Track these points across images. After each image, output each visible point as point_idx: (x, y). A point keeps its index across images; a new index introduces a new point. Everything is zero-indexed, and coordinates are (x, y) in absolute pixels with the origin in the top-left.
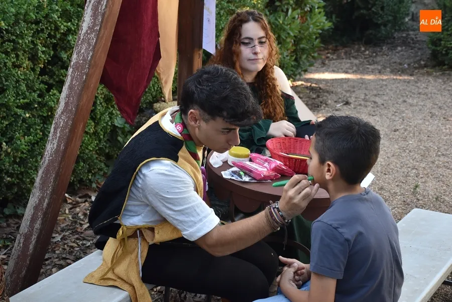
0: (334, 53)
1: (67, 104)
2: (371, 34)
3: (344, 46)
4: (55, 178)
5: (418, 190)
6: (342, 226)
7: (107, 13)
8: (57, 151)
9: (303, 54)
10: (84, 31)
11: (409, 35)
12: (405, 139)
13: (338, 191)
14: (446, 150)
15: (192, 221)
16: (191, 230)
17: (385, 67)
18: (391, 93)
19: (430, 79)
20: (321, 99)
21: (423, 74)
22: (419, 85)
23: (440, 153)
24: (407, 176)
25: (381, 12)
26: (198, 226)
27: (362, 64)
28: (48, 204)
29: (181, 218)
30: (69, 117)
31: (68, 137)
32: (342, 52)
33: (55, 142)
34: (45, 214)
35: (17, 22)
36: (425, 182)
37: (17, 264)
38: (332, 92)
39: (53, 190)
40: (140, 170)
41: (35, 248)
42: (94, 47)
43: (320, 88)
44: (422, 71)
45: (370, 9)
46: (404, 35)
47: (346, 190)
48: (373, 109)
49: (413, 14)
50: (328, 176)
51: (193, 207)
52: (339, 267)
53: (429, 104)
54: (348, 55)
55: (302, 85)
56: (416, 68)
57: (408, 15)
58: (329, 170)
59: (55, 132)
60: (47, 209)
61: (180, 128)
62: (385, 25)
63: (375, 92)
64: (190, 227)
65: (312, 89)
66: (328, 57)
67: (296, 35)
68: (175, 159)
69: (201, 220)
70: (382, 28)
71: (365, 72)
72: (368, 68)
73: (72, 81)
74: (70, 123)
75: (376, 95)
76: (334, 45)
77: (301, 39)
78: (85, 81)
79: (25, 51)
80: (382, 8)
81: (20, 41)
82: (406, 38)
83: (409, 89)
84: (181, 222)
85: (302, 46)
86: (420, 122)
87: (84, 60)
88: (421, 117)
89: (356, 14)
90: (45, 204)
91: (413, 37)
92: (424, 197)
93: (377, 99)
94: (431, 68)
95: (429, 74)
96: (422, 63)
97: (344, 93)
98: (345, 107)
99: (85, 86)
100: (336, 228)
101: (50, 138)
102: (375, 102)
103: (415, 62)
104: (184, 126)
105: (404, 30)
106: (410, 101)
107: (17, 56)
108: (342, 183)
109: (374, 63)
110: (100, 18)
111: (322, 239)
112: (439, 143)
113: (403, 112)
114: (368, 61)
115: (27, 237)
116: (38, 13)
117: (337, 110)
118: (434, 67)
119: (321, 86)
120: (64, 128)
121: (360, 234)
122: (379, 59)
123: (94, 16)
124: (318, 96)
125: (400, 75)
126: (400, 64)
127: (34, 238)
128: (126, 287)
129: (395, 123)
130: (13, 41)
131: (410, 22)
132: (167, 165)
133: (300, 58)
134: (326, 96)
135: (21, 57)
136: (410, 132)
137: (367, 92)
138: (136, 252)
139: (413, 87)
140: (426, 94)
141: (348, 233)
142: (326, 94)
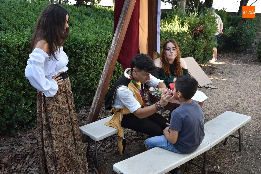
0: (223, 55)
1: (106, 68)
2: (237, 49)
3: (227, 53)
4: (101, 92)
5: (239, 105)
6: (181, 113)
7: (119, 40)
8: (102, 83)
9: (207, 55)
10: (112, 45)
11: (253, 50)
12: (240, 87)
13: (182, 102)
14: (255, 92)
15: (131, 106)
16: (131, 109)
17: (240, 61)
18: (240, 70)
19: (256, 66)
20: (213, 71)
21: (254, 64)
22: (251, 68)
23: (251, 93)
24: (236, 100)
25: (241, 41)
26: (133, 108)
27: (232, 59)
28: (99, 100)
29: (128, 105)
30: (106, 73)
31: (106, 79)
32: (226, 55)
33: (102, 80)
34: (98, 103)
35: (101, 43)
36: (243, 102)
37: (90, 117)
38: (218, 69)
39: (101, 95)
40: (117, 89)
41: (95, 113)
42: (115, 50)
43: (214, 67)
44: (254, 63)
45: (237, 40)
46: (251, 50)
47: (185, 101)
48: (231, 76)
49: (256, 42)
50: (178, 96)
51: (132, 101)
52: (179, 127)
53: (253, 75)
54: (228, 56)
55: (208, 66)
56: (252, 62)
57: (253, 43)
58: (179, 94)
59: (102, 77)
60: (99, 101)
61: (130, 76)
62: (242, 46)
63: (234, 70)
64: (131, 108)
65: (211, 67)
66: (220, 57)
67: (204, 48)
68: (127, 86)
69: (134, 106)
70: (241, 47)
71: (232, 62)
72: (234, 61)
73: (108, 61)
74: (106, 74)
75: (234, 71)
76: (223, 52)
77: (207, 50)
78: (111, 61)
79: (104, 52)
80: (241, 40)
81: (102, 49)
82: (251, 51)
83: (247, 69)
84: (128, 106)
85: (207, 52)
86: (248, 81)
87: (111, 54)
88: (249, 79)
89: (232, 42)
90: (98, 100)
91: (254, 50)
92: (240, 107)
93: (234, 72)
94: (258, 62)
95: (256, 64)
96: (255, 60)
97: (222, 69)
98: (221, 74)
99: (112, 62)
100: (178, 114)
101: (101, 79)
102: (233, 73)
103: (252, 60)
104: (131, 75)
105: (251, 48)
106: (246, 73)
107: (101, 53)
108: (183, 99)
109: (237, 59)
110: (117, 41)
111: (173, 117)
112: (253, 89)
113: (242, 77)
114: (234, 58)
115: (93, 109)
116: (109, 40)
117: (218, 75)
118: (259, 61)
119: (214, 66)
120: (105, 75)
121: (187, 116)
122: (239, 58)
123: (115, 41)
124: (212, 70)
125: (245, 64)
126: (247, 60)
127: (95, 109)
128: (116, 128)
129: (238, 81)
130: (100, 49)
131: (255, 45)
132: (124, 87)
133: (206, 56)
134: (215, 70)
135: (103, 53)
136: (243, 84)
137: (231, 69)
138: (119, 116)
139: (249, 68)
140: (253, 71)
141: (182, 116)
142: (215, 69)
